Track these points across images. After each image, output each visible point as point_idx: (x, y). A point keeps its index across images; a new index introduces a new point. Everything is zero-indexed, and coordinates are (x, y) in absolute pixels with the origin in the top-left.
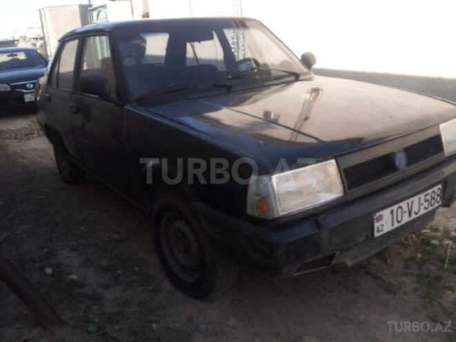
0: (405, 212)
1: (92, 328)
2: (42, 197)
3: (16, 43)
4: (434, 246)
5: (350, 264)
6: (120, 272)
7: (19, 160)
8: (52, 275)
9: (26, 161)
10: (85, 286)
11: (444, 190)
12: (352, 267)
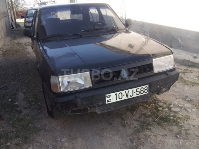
0: (124, 95)
1: (11, 122)
2: (26, 71)
3: (46, 3)
4: (159, 110)
5: (99, 113)
6: (33, 104)
7: (28, 55)
8: (10, 102)
9: (30, 56)
10: (19, 107)
11: (150, 87)
12: (100, 114)
